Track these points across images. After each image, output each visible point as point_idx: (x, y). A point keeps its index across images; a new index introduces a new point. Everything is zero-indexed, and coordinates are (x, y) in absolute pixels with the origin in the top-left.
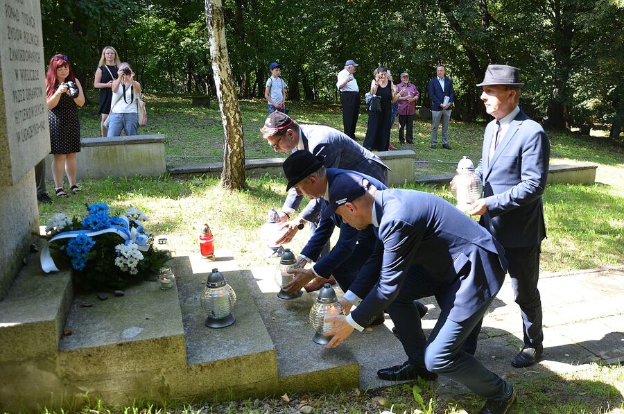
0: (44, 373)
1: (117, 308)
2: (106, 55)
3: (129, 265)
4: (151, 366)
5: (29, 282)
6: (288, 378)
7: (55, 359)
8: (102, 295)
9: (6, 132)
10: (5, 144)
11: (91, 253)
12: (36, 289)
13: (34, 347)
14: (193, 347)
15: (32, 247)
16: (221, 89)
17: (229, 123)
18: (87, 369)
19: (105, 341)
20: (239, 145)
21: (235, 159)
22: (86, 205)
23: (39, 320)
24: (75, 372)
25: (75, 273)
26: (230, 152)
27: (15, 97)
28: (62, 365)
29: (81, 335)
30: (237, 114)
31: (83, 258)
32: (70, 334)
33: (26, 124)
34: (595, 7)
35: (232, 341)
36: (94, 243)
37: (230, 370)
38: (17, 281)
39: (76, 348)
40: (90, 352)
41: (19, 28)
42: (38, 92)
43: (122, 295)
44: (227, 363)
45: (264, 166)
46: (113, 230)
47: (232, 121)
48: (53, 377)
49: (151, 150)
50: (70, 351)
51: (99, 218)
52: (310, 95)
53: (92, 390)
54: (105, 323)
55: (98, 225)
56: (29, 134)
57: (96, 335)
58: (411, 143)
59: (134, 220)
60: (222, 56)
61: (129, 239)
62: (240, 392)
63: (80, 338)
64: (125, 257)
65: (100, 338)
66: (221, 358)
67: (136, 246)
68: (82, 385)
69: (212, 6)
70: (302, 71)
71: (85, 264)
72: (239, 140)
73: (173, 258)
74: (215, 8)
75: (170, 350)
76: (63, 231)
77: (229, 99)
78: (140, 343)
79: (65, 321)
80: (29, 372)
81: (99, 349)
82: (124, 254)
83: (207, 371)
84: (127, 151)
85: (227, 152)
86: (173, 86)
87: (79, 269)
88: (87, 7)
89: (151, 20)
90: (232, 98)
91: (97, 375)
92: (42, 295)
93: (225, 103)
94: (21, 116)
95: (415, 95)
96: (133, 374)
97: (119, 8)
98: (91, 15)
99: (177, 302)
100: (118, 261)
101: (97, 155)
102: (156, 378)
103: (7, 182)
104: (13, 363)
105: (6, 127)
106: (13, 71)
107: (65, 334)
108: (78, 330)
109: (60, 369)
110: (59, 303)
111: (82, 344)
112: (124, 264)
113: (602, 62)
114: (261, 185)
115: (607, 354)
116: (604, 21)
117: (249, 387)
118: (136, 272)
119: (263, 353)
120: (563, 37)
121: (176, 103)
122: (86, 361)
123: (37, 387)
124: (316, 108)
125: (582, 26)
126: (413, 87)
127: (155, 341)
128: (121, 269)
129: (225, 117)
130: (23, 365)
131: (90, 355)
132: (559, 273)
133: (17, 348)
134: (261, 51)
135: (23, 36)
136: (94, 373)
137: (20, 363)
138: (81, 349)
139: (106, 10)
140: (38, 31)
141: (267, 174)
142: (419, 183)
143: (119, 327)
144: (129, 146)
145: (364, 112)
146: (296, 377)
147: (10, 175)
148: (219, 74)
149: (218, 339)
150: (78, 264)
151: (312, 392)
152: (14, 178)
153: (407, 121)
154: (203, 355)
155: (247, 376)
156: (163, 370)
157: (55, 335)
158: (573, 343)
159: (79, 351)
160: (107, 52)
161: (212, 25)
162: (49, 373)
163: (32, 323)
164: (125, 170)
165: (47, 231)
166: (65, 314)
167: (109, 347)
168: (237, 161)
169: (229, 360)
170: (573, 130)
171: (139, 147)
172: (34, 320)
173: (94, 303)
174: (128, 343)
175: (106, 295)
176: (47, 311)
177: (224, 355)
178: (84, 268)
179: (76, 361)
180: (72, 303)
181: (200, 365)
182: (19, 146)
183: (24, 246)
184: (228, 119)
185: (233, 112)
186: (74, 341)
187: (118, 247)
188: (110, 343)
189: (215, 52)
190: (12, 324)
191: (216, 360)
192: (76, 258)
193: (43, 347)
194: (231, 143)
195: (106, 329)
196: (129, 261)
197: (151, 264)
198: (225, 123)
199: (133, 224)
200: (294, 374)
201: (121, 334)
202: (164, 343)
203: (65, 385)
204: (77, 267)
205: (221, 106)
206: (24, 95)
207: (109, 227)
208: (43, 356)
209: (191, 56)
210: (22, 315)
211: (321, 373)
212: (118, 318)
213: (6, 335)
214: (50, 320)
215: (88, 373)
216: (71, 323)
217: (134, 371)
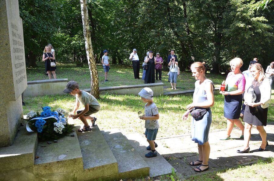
0: (29, 174)
1: (55, 147)
2: (46, 49)
3: (59, 130)
4: (70, 170)
5: (21, 137)
6: (122, 173)
7: (33, 168)
8: (49, 142)
9: (13, 80)
10: (12, 85)
11: (45, 126)
12: (24, 140)
13: (25, 163)
14: (85, 162)
15: (21, 124)
16: (90, 61)
17: (93, 74)
18: (45, 172)
19: (52, 161)
20: (97, 82)
21: (95, 87)
22: (42, 107)
23: (27, 153)
24: (41, 173)
25: (38, 134)
26: (93, 85)
27: (16, 67)
28: (35, 170)
29: (42, 158)
30: (96, 70)
31: (42, 128)
32: (38, 158)
33: (19, 77)
34: (230, 26)
35: (100, 159)
36: (46, 122)
37: (100, 171)
38: (17, 138)
39: (41, 163)
40: (46, 165)
41: (16, 40)
42: (23, 64)
43: (57, 142)
44: (99, 168)
45: (106, 90)
46: (52, 117)
47: (94, 73)
48: (32, 175)
49: (62, 84)
50: (39, 165)
51: (47, 112)
52: (121, 62)
53: (47, 179)
54: (51, 153)
55: (47, 115)
56: (20, 81)
57: (48, 158)
58: (161, 80)
59: (60, 112)
60: (90, 48)
61: (59, 120)
62: (104, 179)
63: (42, 159)
64: (57, 127)
65: (50, 159)
66: (97, 166)
67: (61, 123)
68: (43, 178)
69: (86, 29)
70: (118, 53)
71: (42, 130)
72: (97, 80)
73: (75, 127)
74: (87, 30)
75: (77, 163)
76: (33, 117)
77: (93, 65)
78: (65, 161)
79: (36, 153)
80: (23, 173)
81: (50, 164)
82: (57, 126)
83: (91, 171)
84: (53, 85)
85: (92, 85)
86: (68, 59)
87: (40, 132)
88: (38, 30)
89: (59, 34)
90: (94, 64)
91: (49, 174)
92: (27, 143)
93: (91, 66)
94: (18, 74)
95: (162, 61)
96: (63, 173)
97: (50, 30)
98: (39, 33)
99: (78, 144)
100: (55, 129)
101: (42, 87)
102: (72, 174)
103: (13, 100)
104: (17, 169)
105: (13, 78)
106: (15, 57)
107: (36, 158)
108: (41, 156)
109: (35, 172)
110: (34, 146)
111: (43, 162)
112: (57, 130)
113: (234, 48)
114: (105, 97)
115: (243, 161)
116: (233, 32)
117: (107, 177)
118: (62, 133)
119: (113, 164)
120: (218, 38)
121: (70, 66)
122: (45, 168)
123: (26, 179)
124: (123, 67)
125: (225, 34)
126: (161, 58)
127: (71, 160)
128: (56, 132)
129: (91, 71)
130: (21, 170)
131: (46, 166)
132: (221, 130)
133: (19, 164)
134: (102, 45)
135: (18, 43)
136: (48, 173)
137: (20, 170)
138: (43, 164)
139: (45, 31)
140: (22, 41)
141: (107, 93)
142: (165, 95)
143: (57, 155)
144: (54, 83)
145: (142, 68)
146: (125, 172)
147: (14, 97)
148: (89, 55)
149: (95, 158)
150: (40, 130)
151: (132, 178)
152: (16, 98)
153: (159, 71)
154: (89, 165)
155: (106, 173)
156: (75, 171)
157: (33, 159)
158: (229, 157)
159: (42, 164)
160: (46, 48)
161: (86, 36)
162: (31, 173)
163: (24, 154)
164: (53, 92)
165: (27, 118)
166: (36, 150)
167: (54, 163)
168: (96, 88)
169: (100, 167)
170: (222, 73)
171: (58, 83)
172: (25, 153)
173: (46, 145)
174: (61, 161)
175: (51, 142)
176: (29, 149)
177: (97, 165)
178: (42, 132)
179: (41, 168)
180: (38, 145)
181: (88, 169)
182: (17, 85)
183: (18, 124)
184: (92, 72)
185: (94, 70)
186: (40, 160)
187: (55, 123)
188: (54, 161)
189: (87, 47)
190: (17, 155)
191: (94, 167)
192: (39, 128)
193: (28, 163)
194: (94, 81)
195: (52, 156)
196: (59, 129)
197: (67, 129)
198: (91, 74)
199: (60, 114)
200: (124, 171)
201: (58, 158)
202: (75, 161)
203: (37, 178)
204: (39, 132)
205: (90, 67)
206: (18, 65)
207: (51, 116)
208: (29, 167)
209: (75, 48)
210: (20, 151)
211: (135, 171)
212: (56, 151)
213: (14, 159)
214: (31, 153)
215: (46, 173)
216: (38, 153)
217: (63, 172)
